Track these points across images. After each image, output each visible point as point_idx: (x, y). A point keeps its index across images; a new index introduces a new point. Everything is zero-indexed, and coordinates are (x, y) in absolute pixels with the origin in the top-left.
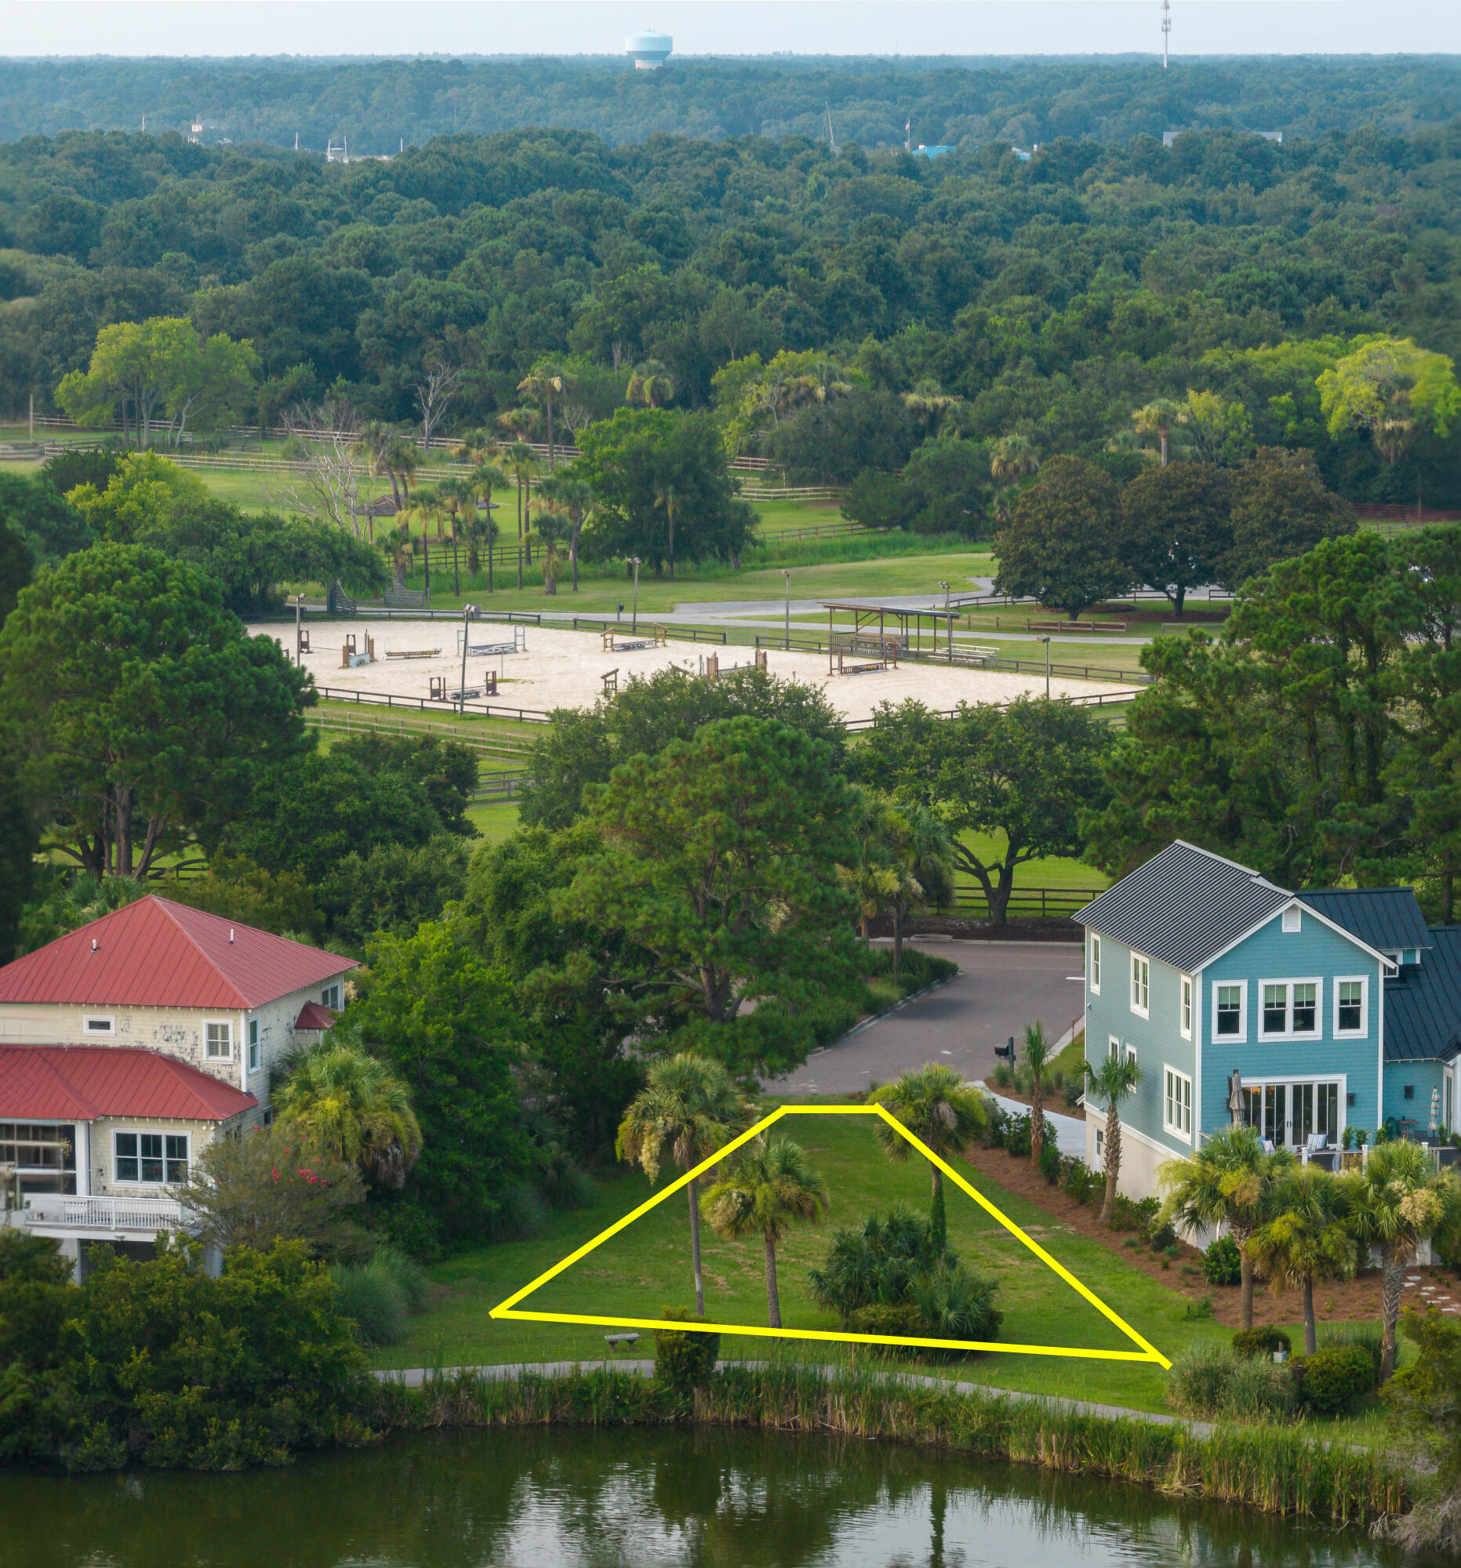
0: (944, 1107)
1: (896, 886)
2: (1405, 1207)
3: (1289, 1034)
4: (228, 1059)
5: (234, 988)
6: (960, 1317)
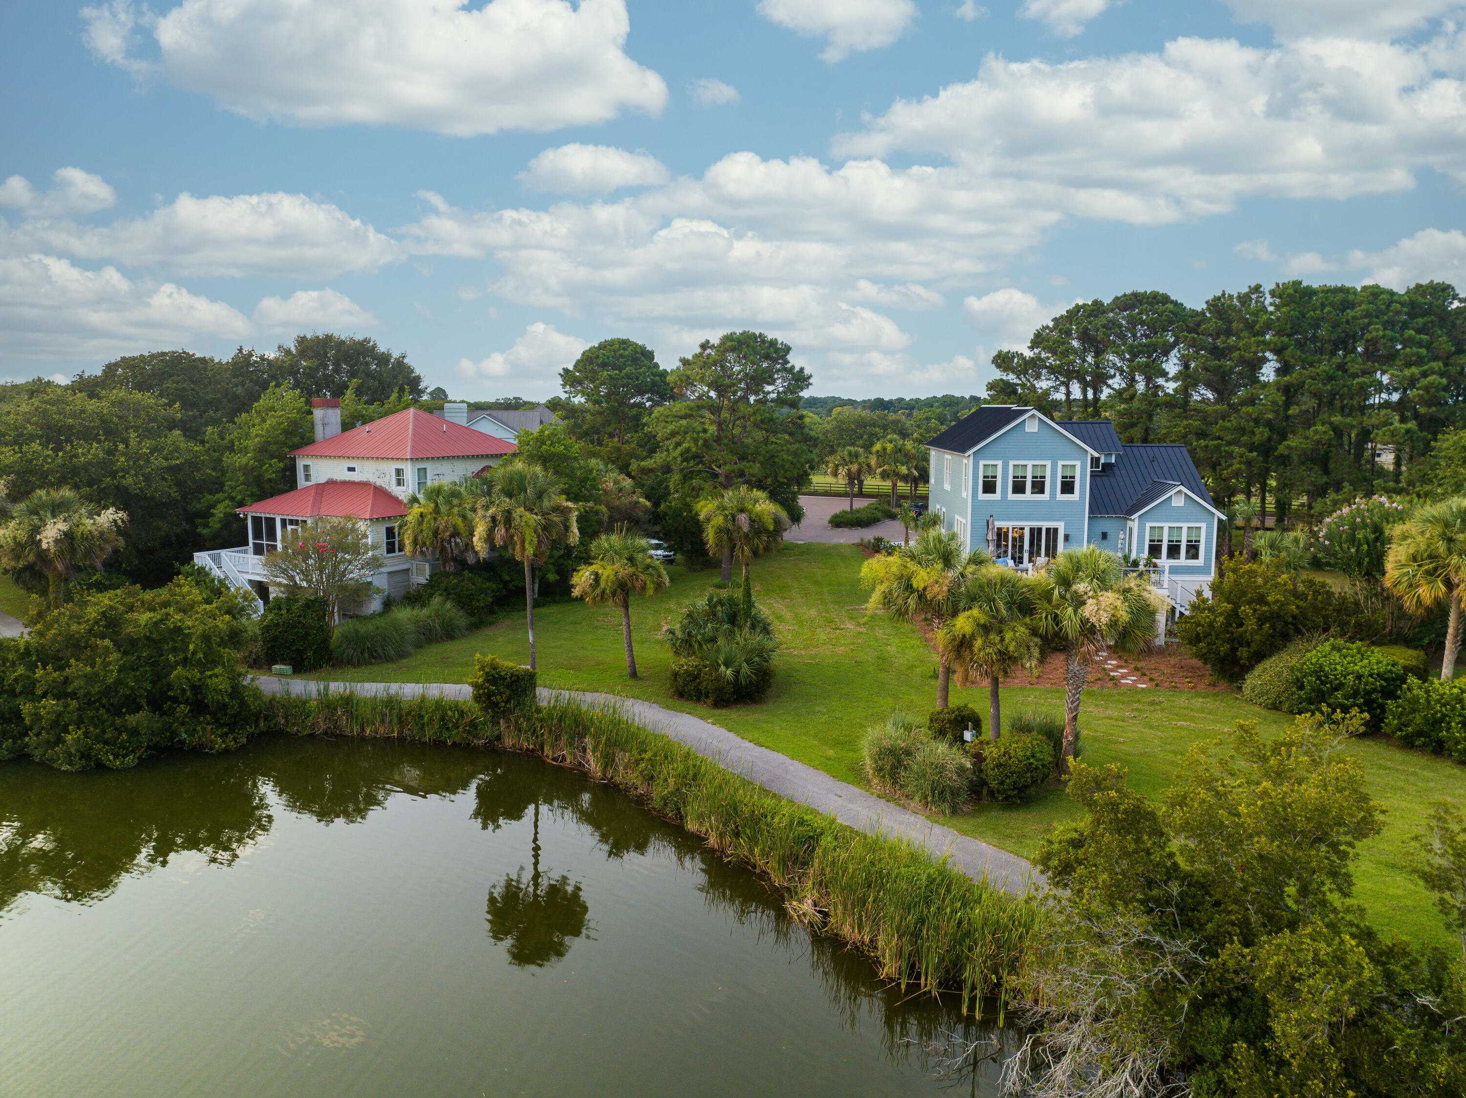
0: (743, 518)
1: (906, 472)
2: (1088, 610)
3: (1028, 495)
4: (404, 488)
5: (409, 449)
6: (737, 673)
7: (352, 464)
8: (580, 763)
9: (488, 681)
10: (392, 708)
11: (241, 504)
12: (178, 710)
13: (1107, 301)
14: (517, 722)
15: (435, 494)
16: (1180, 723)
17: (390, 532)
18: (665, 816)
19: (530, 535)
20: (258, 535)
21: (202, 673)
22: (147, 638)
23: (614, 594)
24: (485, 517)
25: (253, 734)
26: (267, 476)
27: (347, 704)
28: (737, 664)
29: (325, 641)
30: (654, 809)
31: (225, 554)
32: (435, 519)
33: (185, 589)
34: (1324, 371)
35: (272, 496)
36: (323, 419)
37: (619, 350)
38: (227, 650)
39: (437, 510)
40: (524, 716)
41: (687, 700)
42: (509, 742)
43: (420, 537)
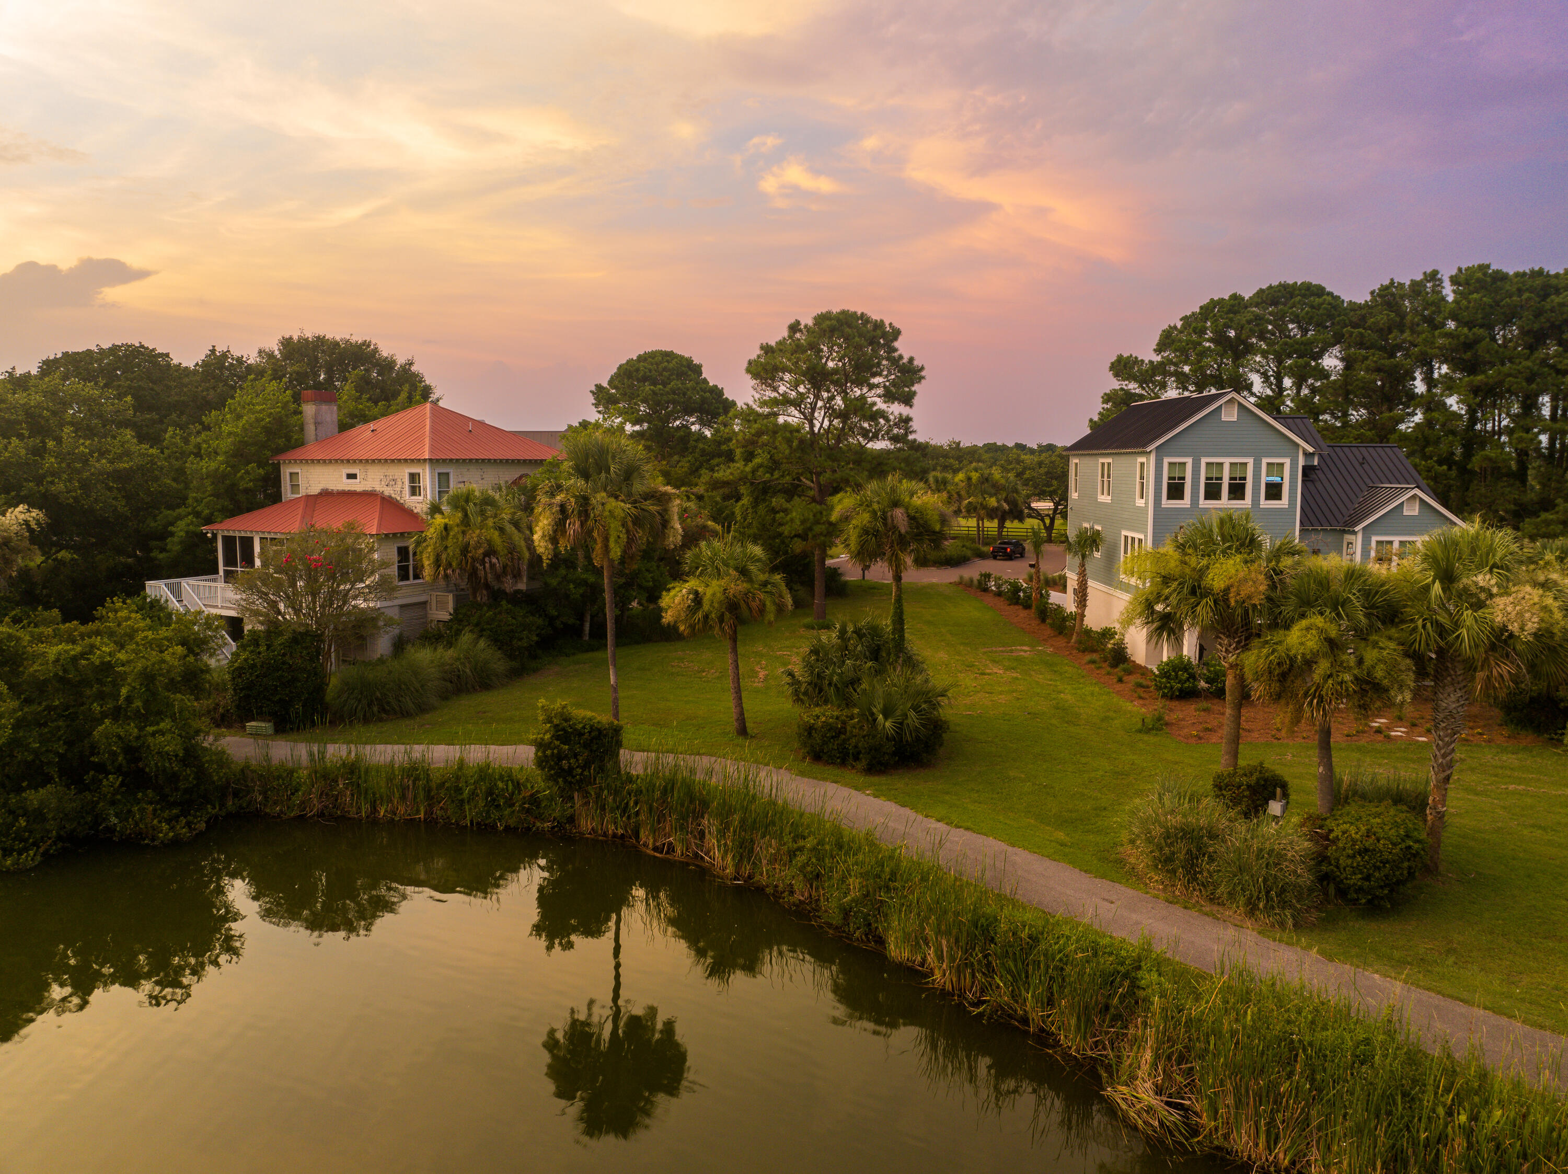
0: (899, 513)
3: (1224, 502)
4: (421, 498)
5: (427, 448)
6: (900, 725)
7: (352, 471)
8: (696, 855)
9: (558, 738)
10: (417, 779)
11: (209, 521)
12: (105, 782)
13: (1247, 294)
14: (598, 796)
15: (461, 502)
16: (1511, 787)
17: (403, 553)
18: (849, 936)
19: (615, 529)
20: (230, 560)
21: (141, 729)
22: (61, 680)
23: (721, 619)
24: (550, 505)
25: (216, 817)
26: (243, 485)
27: (352, 772)
28: (898, 712)
29: (320, 689)
30: (830, 925)
31: (187, 584)
32: (464, 533)
33: (123, 614)
34: (1528, 368)
35: (249, 510)
36: (316, 416)
37: (661, 362)
38: (179, 696)
39: (466, 521)
40: (608, 787)
41: (827, 763)
42: (586, 824)
43: (444, 556)
